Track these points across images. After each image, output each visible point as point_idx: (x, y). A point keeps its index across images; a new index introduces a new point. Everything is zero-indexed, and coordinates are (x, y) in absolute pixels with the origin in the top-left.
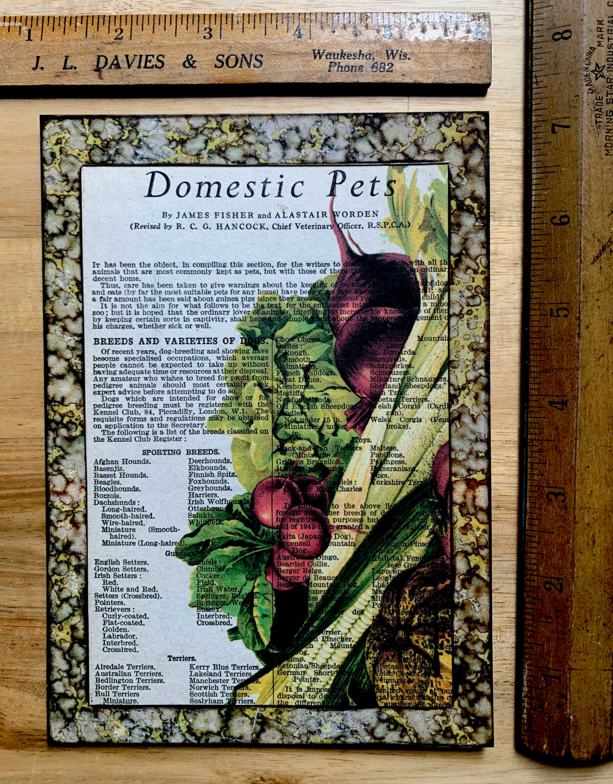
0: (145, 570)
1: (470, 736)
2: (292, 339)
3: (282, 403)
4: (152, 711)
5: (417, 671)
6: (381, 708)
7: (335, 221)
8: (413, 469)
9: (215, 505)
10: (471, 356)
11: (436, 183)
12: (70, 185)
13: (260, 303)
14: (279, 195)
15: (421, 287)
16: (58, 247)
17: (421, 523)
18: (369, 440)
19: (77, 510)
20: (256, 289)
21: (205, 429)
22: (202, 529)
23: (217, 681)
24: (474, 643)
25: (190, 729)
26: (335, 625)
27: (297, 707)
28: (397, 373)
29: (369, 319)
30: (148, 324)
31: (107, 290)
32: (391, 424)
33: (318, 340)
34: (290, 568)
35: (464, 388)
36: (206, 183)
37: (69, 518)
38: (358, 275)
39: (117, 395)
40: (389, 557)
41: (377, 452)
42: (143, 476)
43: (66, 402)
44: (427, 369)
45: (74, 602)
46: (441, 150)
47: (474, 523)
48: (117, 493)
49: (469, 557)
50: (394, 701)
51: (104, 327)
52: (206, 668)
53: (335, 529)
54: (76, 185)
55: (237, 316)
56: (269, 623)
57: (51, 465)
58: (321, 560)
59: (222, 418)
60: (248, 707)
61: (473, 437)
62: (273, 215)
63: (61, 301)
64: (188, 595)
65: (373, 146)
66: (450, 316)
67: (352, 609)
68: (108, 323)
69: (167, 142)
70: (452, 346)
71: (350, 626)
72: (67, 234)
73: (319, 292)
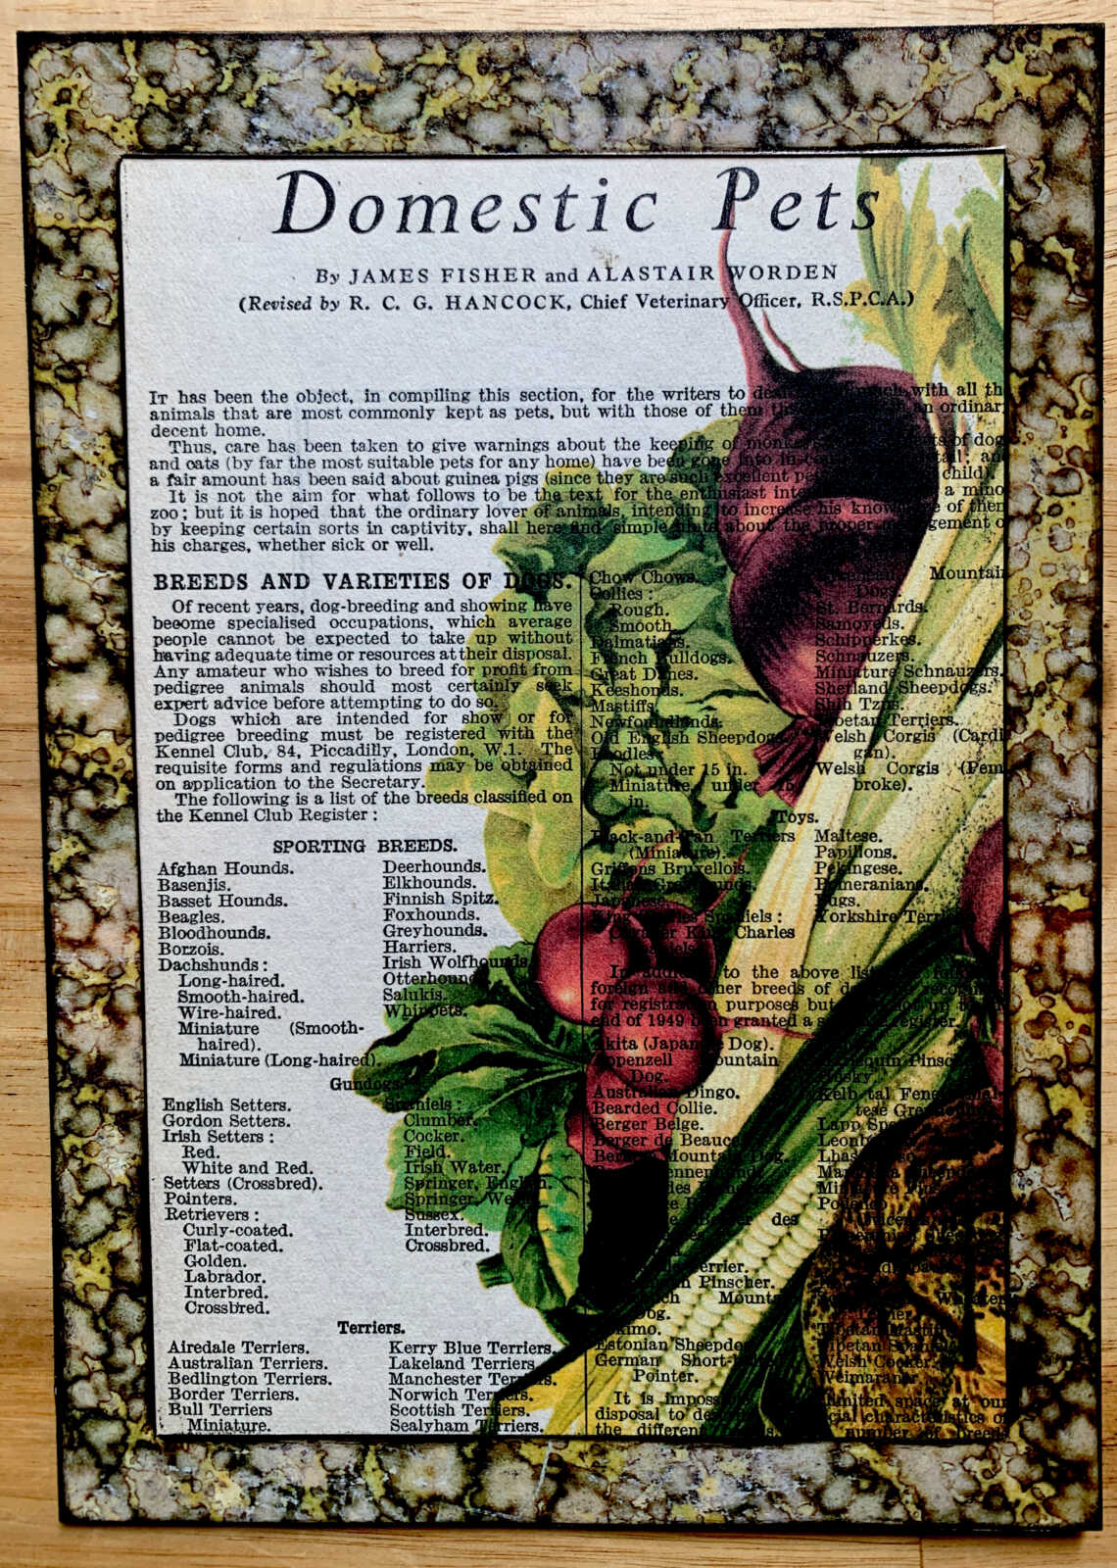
0: (282, 1122)
1: (1048, 1505)
2: (629, 577)
3: (605, 728)
4: (303, 1449)
5: (923, 1356)
6: (838, 1441)
7: (733, 288)
8: (918, 886)
9: (446, 971)
10: (1058, 614)
11: (975, 197)
12: (93, 203)
13: (552, 489)
14: (598, 227)
15: (940, 449)
16: (68, 356)
17: (934, 1012)
18: (811, 818)
19: (120, 982)
20: (541, 455)
21: (423, 791)
22: (416, 1026)
23: (455, 1381)
24: (1059, 1290)
25: (391, 1491)
26: (732, 1251)
27: (640, 1439)
28: (882, 657)
29: (815, 526)
30: (282, 539)
31: (183, 458)
32: (864, 778)
33: (691, 578)
34: (625, 1117)
35: (1040, 691)
36: (422, 197)
37: (102, 1001)
38: (788, 420)
39: (211, 711)
40: (859, 1092)
41: (830, 845)
42: (276, 901)
43: (91, 728)
44: (955, 648)
45: (115, 1197)
46: (989, 118)
47: (1061, 1010)
48: (214, 942)
49: (1049, 1091)
50: (868, 1425)
51: (178, 546)
52: (427, 1350)
53: (731, 1025)
54: (108, 204)
55: (497, 521)
56: (576, 1246)
57: (58, 878)
58: (698, 1099)
59: (461, 765)
60: (528, 1439)
61: (1060, 808)
62: (583, 275)
63: (75, 486)
64: (385, 1181)
65: (825, 111)
66: (1008, 520)
67: (771, 1212)
68: (188, 539)
69: (326, 98)
70: (1012, 592)
71: (766, 1253)
72: (88, 323)
73: (694, 461)
